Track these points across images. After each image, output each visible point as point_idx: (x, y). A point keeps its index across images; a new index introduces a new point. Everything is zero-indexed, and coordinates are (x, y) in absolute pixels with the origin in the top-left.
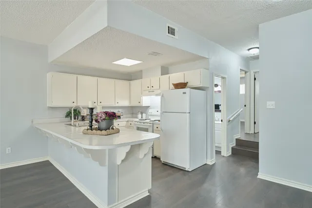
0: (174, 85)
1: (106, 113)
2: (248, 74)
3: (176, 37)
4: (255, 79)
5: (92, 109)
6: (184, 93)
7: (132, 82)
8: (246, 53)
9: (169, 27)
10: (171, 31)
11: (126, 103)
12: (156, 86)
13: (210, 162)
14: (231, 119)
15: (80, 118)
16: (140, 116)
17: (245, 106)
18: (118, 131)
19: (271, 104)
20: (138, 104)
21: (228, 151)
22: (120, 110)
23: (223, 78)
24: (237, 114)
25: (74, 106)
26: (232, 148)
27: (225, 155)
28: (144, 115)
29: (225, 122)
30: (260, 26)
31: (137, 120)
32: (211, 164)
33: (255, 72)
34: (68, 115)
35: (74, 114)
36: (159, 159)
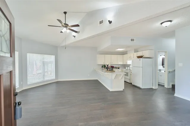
1: (111, 66)
3: (135, 41)
5: (108, 65)
6: (140, 60)
7: (124, 55)
9: (131, 39)
11: (121, 63)
12: (132, 57)
13: (154, 88)
15: (106, 68)
16: (127, 68)
18: (114, 71)
19: (180, 65)
20: (126, 64)
21: (168, 85)
22: (119, 66)
23: (165, 52)
25: (104, 64)
26: (172, 85)
27: (166, 87)
28: (129, 68)
29: (166, 72)
31: (125, 69)
34: (102, 67)
35: (104, 66)
36: (131, 83)
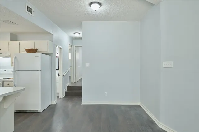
0: (26, 50)
2: (72, 47)
4: (76, 51)
6: (37, 56)
8: (72, 35)
9: (27, 6)
10: (29, 10)
13: (53, 103)
14: (65, 74)
17: (71, 66)
21: (63, 94)
23: (60, 48)
24: (67, 71)
26: (65, 92)
27: (62, 97)
29: (61, 76)
30: (83, 22)
32: (54, 104)
33: (76, 47)
